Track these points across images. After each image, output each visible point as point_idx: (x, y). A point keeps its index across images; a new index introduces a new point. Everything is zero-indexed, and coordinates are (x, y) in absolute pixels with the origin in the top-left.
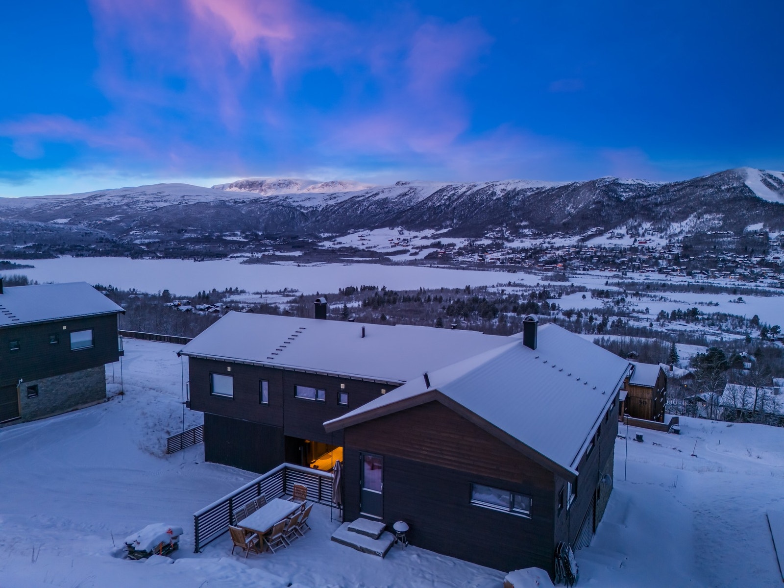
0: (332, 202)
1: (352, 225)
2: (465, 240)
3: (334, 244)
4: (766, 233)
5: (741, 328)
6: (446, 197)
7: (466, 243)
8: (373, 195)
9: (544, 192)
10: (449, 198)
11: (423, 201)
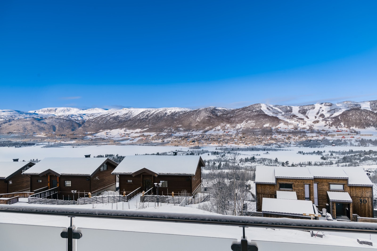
0: (91, 118)
1: (102, 128)
2: (155, 133)
3: (92, 137)
4: (271, 127)
5: (272, 163)
6: (145, 115)
7: (155, 134)
8: (112, 114)
9: (187, 113)
10: (147, 116)
11: (135, 116)
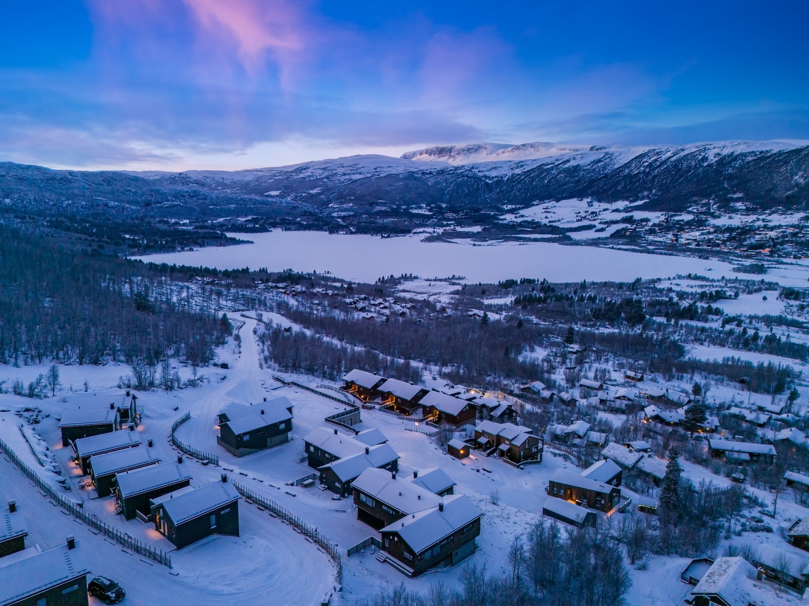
0: (518, 171)
1: (538, 195)
2: (662, 215)
3: (516, 217)
6: (646, 164)
7: (663, 218)
8: (564, 162)
9: (769, 157)
10: (650, 165)
11: (619, 168)
